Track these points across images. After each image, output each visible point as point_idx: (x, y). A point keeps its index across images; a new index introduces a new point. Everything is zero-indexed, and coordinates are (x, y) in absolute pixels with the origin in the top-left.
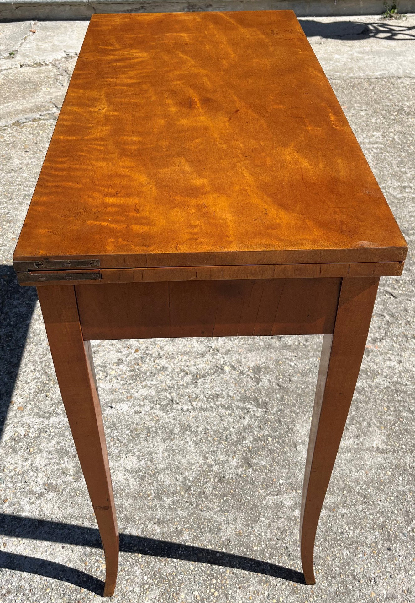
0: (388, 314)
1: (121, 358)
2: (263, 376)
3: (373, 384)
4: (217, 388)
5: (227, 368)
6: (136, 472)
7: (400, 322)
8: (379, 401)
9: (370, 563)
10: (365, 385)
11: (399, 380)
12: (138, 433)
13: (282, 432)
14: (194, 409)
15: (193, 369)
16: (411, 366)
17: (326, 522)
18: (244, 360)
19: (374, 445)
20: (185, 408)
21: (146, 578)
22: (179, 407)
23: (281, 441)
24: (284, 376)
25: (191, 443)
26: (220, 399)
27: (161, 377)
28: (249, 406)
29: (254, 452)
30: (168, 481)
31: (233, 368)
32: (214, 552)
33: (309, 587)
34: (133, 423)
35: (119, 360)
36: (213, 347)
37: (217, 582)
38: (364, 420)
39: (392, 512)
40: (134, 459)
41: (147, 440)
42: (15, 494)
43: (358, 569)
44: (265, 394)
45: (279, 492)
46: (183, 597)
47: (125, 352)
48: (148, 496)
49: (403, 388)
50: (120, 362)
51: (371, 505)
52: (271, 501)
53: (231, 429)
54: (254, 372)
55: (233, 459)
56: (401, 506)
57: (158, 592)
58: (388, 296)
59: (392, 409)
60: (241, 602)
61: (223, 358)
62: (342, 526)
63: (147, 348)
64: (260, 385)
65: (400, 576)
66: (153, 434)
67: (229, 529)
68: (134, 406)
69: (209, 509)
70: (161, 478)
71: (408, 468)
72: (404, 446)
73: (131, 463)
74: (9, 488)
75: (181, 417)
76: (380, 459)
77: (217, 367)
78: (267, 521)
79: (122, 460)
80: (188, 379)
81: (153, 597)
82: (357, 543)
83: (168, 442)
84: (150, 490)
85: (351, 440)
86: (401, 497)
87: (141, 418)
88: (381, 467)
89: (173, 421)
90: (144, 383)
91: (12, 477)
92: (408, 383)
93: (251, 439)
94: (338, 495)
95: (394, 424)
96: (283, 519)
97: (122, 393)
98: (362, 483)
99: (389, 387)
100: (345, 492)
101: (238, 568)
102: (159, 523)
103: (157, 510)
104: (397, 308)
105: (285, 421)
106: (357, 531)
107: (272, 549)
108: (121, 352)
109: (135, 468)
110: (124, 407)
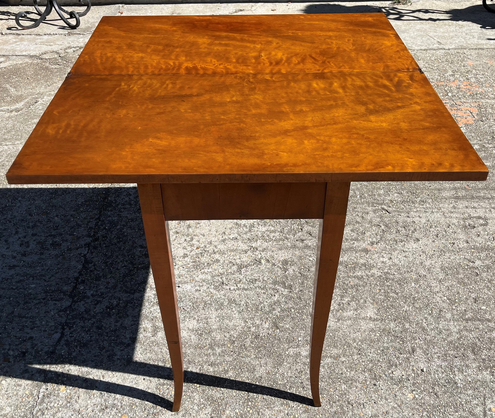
0: (383, 225)
1: (186, 253)
2: (289, 267)
3: (370, 274)
4: (256, 275)
5: (263, 261)
6: (196, 331)
7: (392, 231)
8: (373, 286)
9: (361, 394)
10: (364, 274)
11: (389, 271)
12: (198, 304)
13: (301, 305)
14: (238, 289)
15: (238, 261)
16: (398, 262)
17: (331, 366)
18: (276, 256)
19: (368, 316)
20: (232, 288)
21: (202, 400)
22: (228, 287)
23: (300, 311)
24: (305, 267)
25: (235, 312)
26: (257, 282)
27: (215, 266)
28: (278, 288)
29: (281, 319)
30: (218, 337)
31: (268, 261)
32: (250, 385)
33: (316, 408)
34: (194, 298)
35: (185, 254)
36: (254, 246)
37: (252, 404)
38: (361, 298)
39: (379, 361)
40: (195, 322)
41: (204, 309)
42: (110, 344)
43: (352, 397)
44: (290, 279)
45: (298, 346)
46: (228, 413)
47: (189, 248)
48: (205, 347)
49: (391, 276)
50: (185, 256)
51: (364, 356)
52: (292, 352)
53: (265, 303)
54: (283, 264)
55: (266, 323)
56: (385, 357)
57: (210, 410)
58: (384, 212)
59: (382, 291)
60: (268, 417)
61: (261, 254)
62: (342, 369)
63: (205, 246)
64: (287, 273)
65: (382, 402)
66: (208, 306)
67: (261, 369)
68: (196, 286)
69: (247, 356)
70: (214, 335)
71: (392, 331)
72: (389, 317)
73: (192, 325)
74: (106, 340)
75: (229, 294)
76: (371, 325)
77: (256, 260)
78: (289, 365)
79: (186, 323)
80: (235, 268)
81: (207, 412)
82: (352, 380)
83: (219, 311)
84: (206, 343)
85: (352, 312)
86: (385, 351)
87: (200, 294)
88: (372, 330)
89: (223, 297)
90: (202, 271)
91: (107, 333)
92: (395, 273)
93: (279, 310)
94: (340, 348)
95: (383, 302)
96: (300, 364)
97: (186, 277)
98: (357, 341)
99: (381, 276)
100: (345, 347)
101: (267, 395)
102: (212, 365)
103: (210, 356)
104: (390, 220)
105: (304, 298)
106: (353, 373)
107: (291, 383)
108: (186, 249)
109: (195, 328)
110: (188, 287)
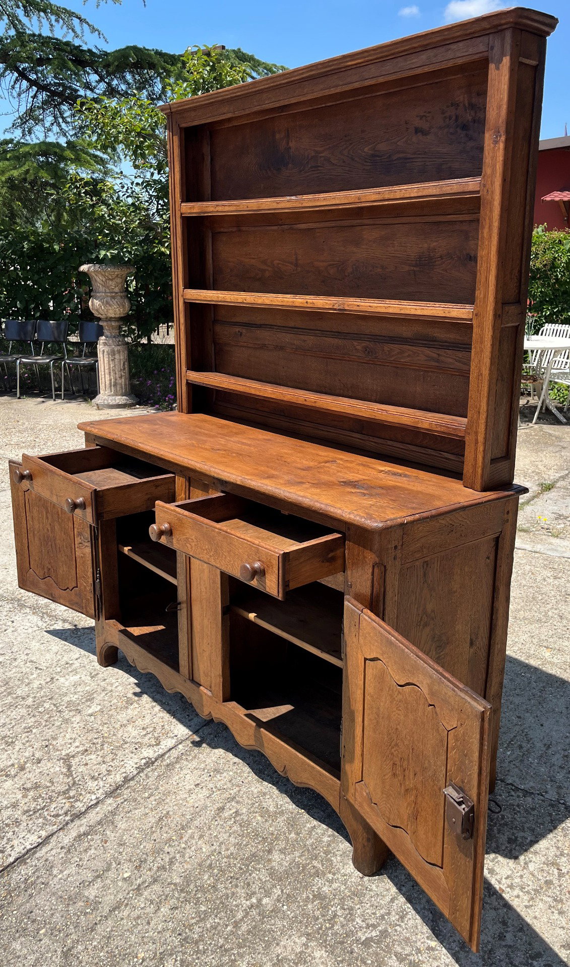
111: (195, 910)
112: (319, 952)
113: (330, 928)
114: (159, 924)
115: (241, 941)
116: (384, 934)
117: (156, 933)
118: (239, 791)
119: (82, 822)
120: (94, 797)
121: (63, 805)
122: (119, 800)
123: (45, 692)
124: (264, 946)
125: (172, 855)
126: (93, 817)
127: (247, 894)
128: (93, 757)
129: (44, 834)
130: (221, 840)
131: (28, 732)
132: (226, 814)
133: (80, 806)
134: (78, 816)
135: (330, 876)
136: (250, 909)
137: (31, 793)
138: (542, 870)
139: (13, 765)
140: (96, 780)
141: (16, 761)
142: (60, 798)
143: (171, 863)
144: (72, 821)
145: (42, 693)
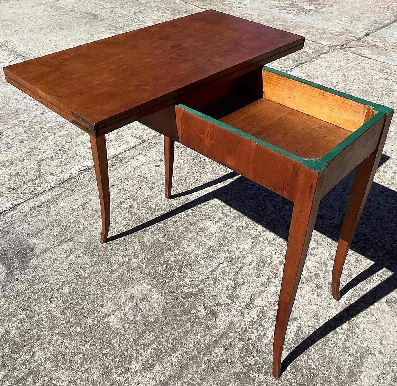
19: (113, 316)
28: (194, 289)
111: (90, 260)
112: (157, 295)
113: (168, 282)
114: (67, 265)
115: (112, 282)
116: (201, 291)
117: (63, 270)
118: (137, 193)
119: (38, 199)
120: (49, 185)
121: (30, 188)
122: (63, 189)
123: (37, 120)
124: (125, 287)
125: (86, 225)
126: (45, 197)
127: (124, 255)
128: (55, 161)
129: (15, 203)
130: (117, 221)
131: (21, 142)
132: (125, 206)
133: (40, 190)
134: (37, 195)
135: (177, 252)
136: (123, 264)
137: (14, 178)
138: (315, 267)
139: (8, 161)
140: (53, 175)
141: (10, 159)
142: (30, 183)
143: (84, 230)
144: (33, 198)
145: (36, 120)
